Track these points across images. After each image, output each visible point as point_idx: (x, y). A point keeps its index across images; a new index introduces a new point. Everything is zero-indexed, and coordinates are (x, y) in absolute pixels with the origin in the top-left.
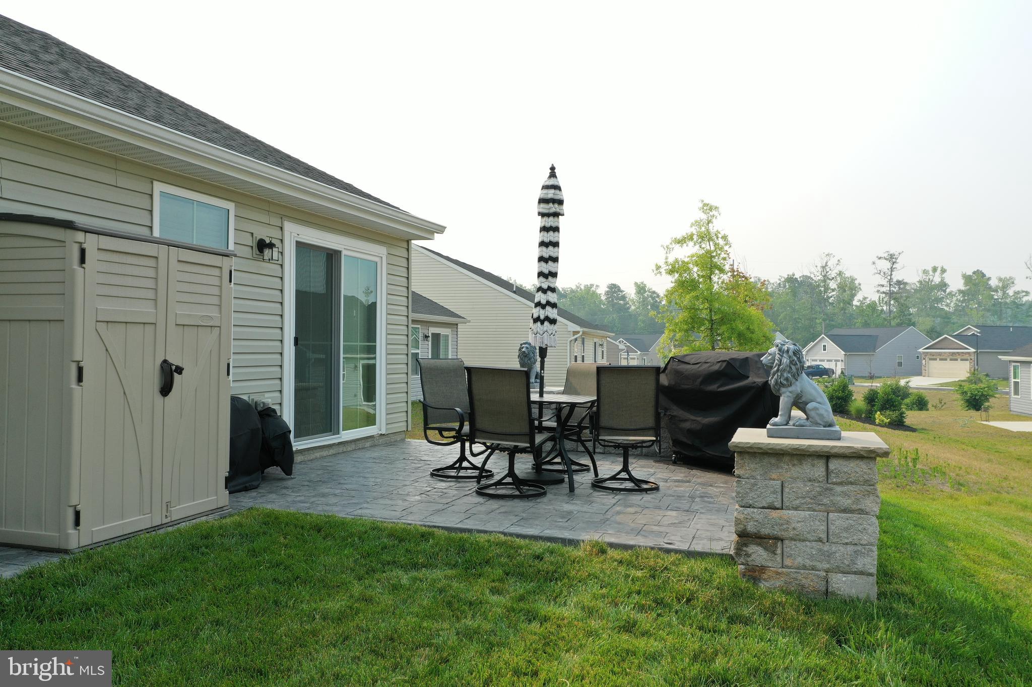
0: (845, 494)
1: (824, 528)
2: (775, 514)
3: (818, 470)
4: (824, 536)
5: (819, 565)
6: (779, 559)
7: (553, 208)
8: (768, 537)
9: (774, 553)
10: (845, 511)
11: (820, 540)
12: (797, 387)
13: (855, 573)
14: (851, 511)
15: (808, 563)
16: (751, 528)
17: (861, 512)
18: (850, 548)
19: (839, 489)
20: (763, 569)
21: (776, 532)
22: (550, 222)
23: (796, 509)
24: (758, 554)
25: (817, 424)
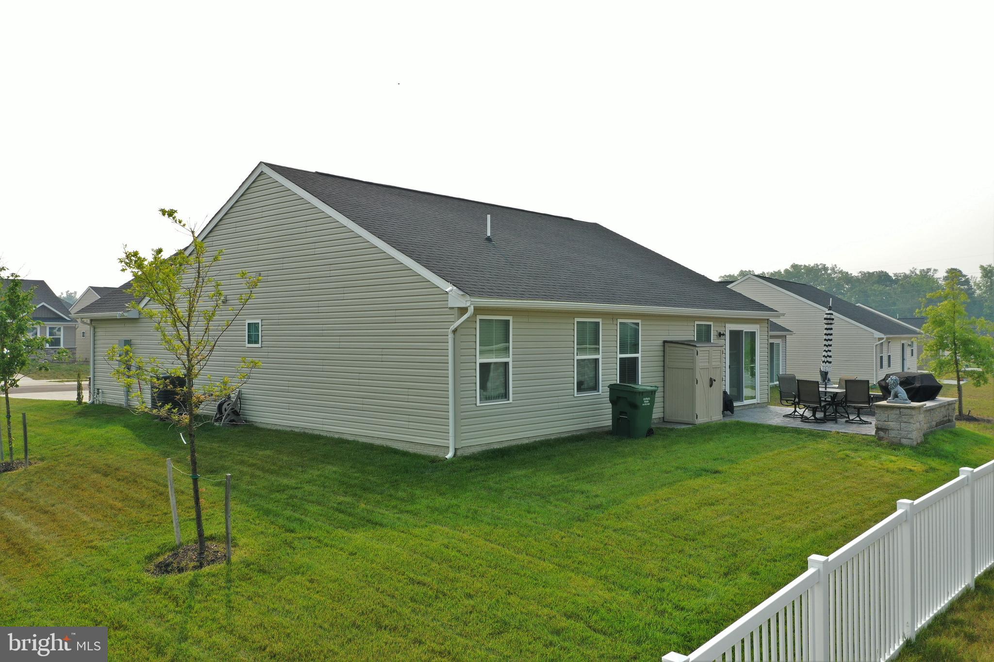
0: (905, 418)
1: (899, 426)
2: (886, 423)
3: (898, 412)
4: (899, 429)
5: (898, 437)
6: (887, 435)
7: (830, 322)
8: (884, 429)
9: (886, 433)
10: (905, 422)
11: (898, 430)
12: (896, 390)
13: (908, 439)
14: (907, 423)
15: (895, 436)
16: (879, 426)
17: (910, 423)
18: (907, 432)
19: (903, 417)
20: (883, 437)
21: (886, 427)
22: (829, 326)
23: (892, 422)
24: (882, 434)
25: (901, 400)
